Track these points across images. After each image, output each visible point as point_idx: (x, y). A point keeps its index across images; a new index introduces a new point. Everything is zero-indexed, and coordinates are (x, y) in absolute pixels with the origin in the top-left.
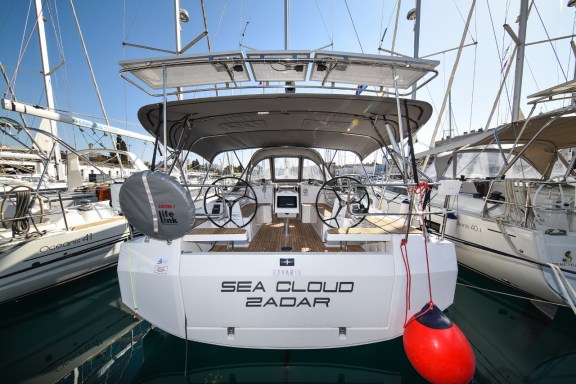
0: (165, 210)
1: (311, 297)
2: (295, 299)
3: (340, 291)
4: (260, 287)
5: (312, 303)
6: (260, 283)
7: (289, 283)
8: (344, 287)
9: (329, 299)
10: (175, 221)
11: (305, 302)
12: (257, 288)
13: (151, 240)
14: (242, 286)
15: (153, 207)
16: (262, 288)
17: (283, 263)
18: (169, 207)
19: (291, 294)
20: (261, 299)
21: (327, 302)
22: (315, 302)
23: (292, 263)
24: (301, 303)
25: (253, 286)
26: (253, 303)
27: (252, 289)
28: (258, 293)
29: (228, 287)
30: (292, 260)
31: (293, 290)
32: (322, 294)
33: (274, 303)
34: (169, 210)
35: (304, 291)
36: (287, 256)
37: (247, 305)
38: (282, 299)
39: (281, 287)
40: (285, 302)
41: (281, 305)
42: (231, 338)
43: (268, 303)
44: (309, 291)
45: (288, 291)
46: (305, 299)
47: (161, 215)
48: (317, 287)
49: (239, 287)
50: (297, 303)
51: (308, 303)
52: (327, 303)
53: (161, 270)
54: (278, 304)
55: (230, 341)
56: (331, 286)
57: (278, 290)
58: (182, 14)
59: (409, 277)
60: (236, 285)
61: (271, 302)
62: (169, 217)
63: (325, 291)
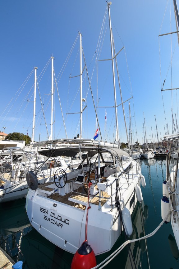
1: (58, 222)
2: (54, 221)
3: (65, 223)
8: (67, 222)
9: (62, 225)
11: (56, 223)
17: (54, 205)
19: (53, 218)
20: (47, 217)
22: (59, 225)
27: (46, 213)
30: (56, 205)
32: (61, 222)
35: (56, 218)
36: (55, 202)
37: (44, 219)
39: (52, 215)
41: (51, 222)
42: (40, 230)
43: (48, 220)
48: (59, 218)
49: (43, 211)
53: (32, 199)
56: (63, 220)
58: (83, 100)
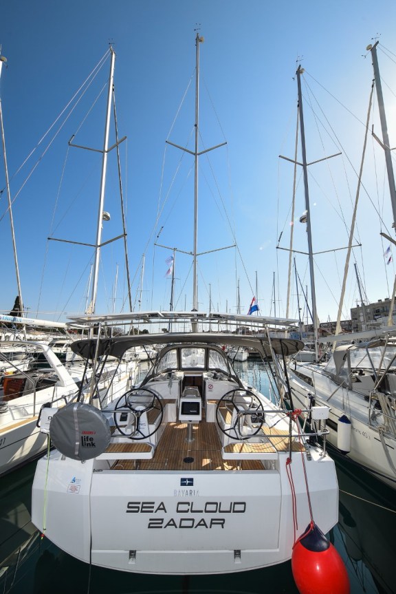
0: (86, 435)
1: (208, 518)
2: (193, 520)
3: (234, 512)
4: (162, 507)
5: (208, 524)
6: (162, 503)
7: (188, 503)
8: (238, 507)
9: (224, 520)
10: (93, 445)
11: (202, 523)
12: (159, 509)
13: (67, 458)
14: (146, 507)
15: (77, 433)
16: (164, 509)
17: (184, 482)
18: (91, 433)
19: (189, 515)
20: (162, 520)
21: (222, 522)
22: (212, 523)
23: (191, 482)
24: (199, 524)
25: (156, 506)
26: (155, 524)
27: (154, 510)
28: (160, 515)
29: (133, 507)
30: (191, 480)
31: (192, 511)
32: (218, 515)
33: (174, 524)
34: (90, 436)
35: (201, 512)
36: (187, 475)
37: (149, 527)
38: (182, 520)
39: (182, 507)
40: (185, 523)
41: (180, 527)
42: (132, 562)
43: (168, 524)
44: (206, 512)
45: (187, 511)
46: (203, 520)
47: (83, 440)
48: (212, 507)
49: (143, 507)
50: (195, 524)
51: (205, 524)
52: (222, 524)
53: (74, 489)
54: (178, 525)
55: (131, 566)
56: (225, 507)
57: (178, 511)
58: (105, 216)
59: (294, 496)
60: (140, 506)
61: (172, 523)
62: (89, 442)
63: (220, 512)
